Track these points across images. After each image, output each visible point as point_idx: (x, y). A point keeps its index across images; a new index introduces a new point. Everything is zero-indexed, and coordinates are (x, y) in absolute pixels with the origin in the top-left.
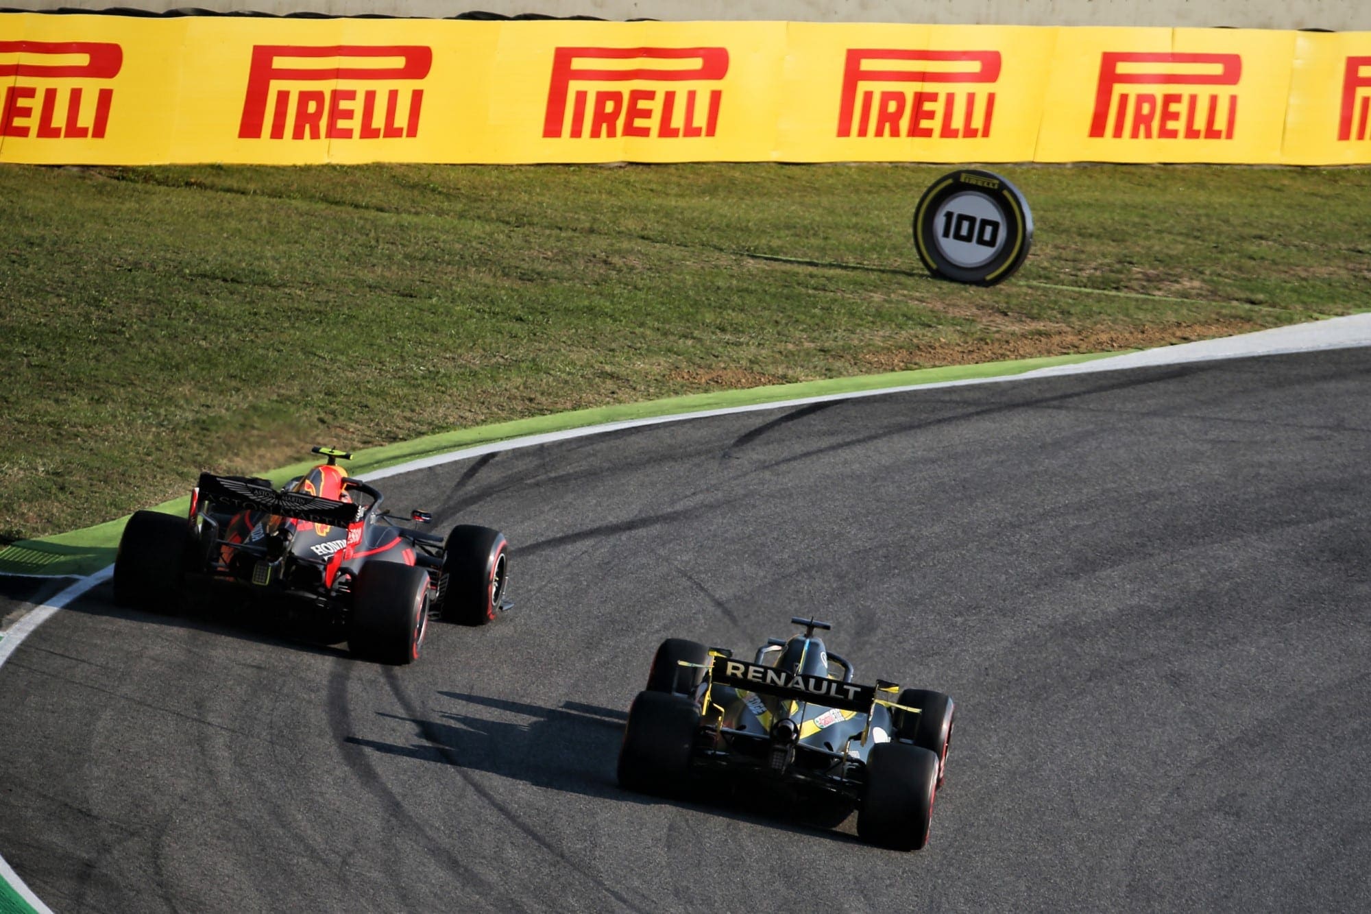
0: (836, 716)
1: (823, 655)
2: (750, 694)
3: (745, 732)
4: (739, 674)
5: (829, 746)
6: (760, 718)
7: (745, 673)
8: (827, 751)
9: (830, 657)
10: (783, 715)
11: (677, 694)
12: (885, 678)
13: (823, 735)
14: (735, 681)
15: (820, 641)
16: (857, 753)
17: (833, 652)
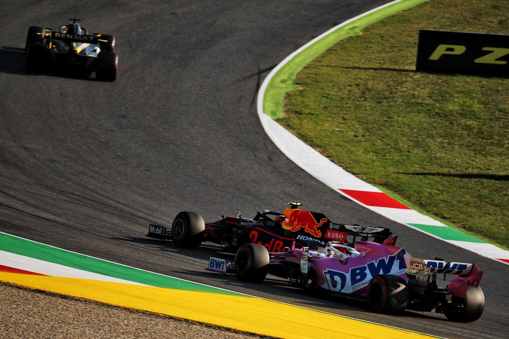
0: (85, 45)
1: (79, 28)
2: (61, 41)
3: (61, 52)
4: (59, 36)
5: (85, 54)
6: (65, 48)
7: (61, 36)
8: (84, 55)
9: (82, 28)
10: (72, 47)
11: (38, 43)
12: (95, 32)
13: (83, 51)
14: (57, 38)
15: (78, 24)
16: (93, 55)
17: (83, 27)
